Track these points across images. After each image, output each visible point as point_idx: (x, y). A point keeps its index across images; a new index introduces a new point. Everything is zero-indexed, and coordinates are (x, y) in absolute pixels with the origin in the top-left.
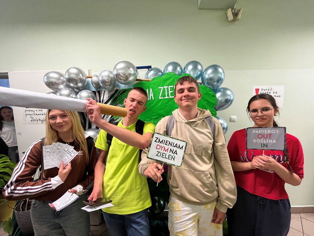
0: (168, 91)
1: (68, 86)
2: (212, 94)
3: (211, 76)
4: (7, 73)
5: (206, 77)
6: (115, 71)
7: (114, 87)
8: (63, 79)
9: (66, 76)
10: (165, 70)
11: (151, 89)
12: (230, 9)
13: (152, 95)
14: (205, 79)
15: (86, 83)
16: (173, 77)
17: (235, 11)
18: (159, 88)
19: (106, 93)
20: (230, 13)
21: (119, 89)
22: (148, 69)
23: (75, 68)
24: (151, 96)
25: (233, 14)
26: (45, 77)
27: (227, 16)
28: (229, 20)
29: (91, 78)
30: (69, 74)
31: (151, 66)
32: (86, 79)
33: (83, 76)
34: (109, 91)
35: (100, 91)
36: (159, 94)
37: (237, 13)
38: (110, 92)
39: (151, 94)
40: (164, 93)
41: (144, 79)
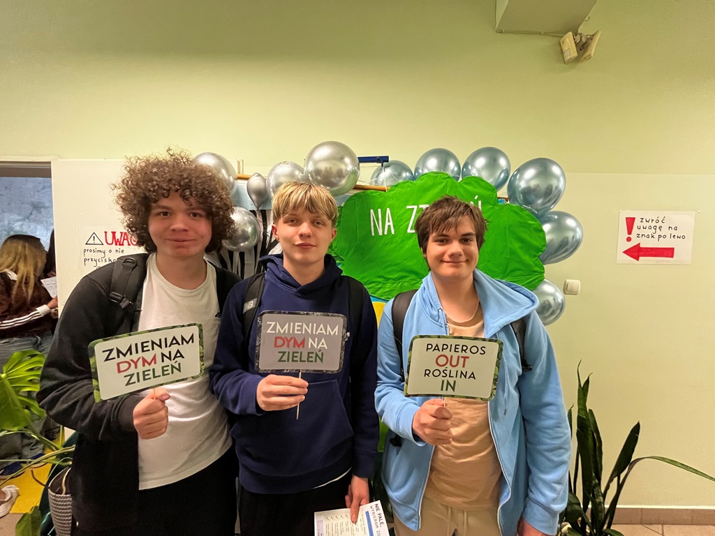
4: (50, 163)
5: (520, 187)
10: (420, 167)
11: (388, 209)
12: (570, 34)
13: (391, 224)
14: (517, 191)
15: (234, 190)
16: (441, 183)
17: (581, 38)
18: (408, 207)
20: (569, 43)
22: (380, 164)
23: (214, 155)
24: (389, 226)
25: (577, 45)
27: (562, 50)
28: (567, 57)
29: (247, 179)
31: (387, 157)
32: (236, 181)
33: (229, 176)
36: (405, 222)
37: (586, 43)
39: (389, 221)
41: (373, 186)
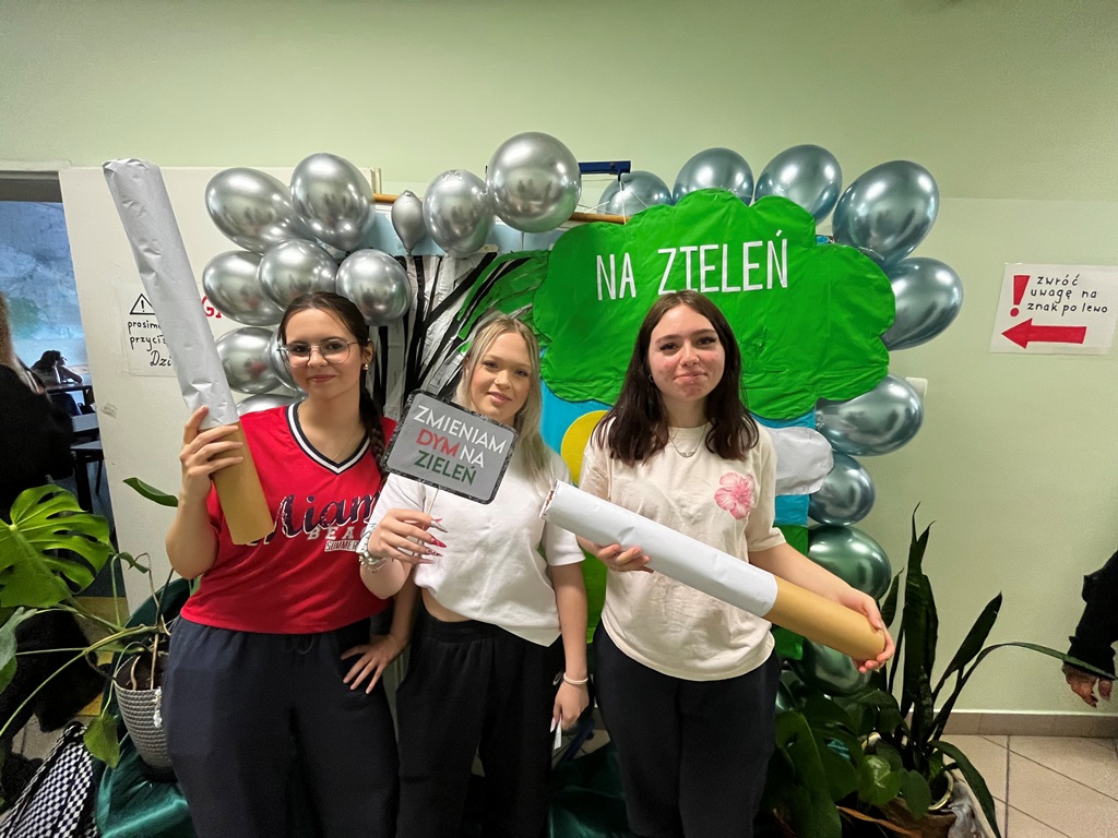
0: (696, 267)
1: (299, 233)
2: (876, 283)
3: (882, 207)
4: (56, 173)
5: (855, 214)
6: (498, 173)
7: (480, 244)
8: (281, 204)
9: (297, 189)
10: (684, 182)
11: (627, 255)
13: (631, 280)
14: (851, 223)
15: (370, 222)
16: (721, 208)
18: (660, 251)
19: (448, 265)
21: (499, 250)
22: (616, 177)
23: (333, 158)
24: (628, 283)
26: (213, 192)
29: (390, 202)
30: (309, 181)
31: (628, 163)
32: (372, 206)
33: (361, 195)
34: (460, 260)
35: (421, 257)
36: (656, 276)
38: (461, 262)
39: (628, 276)
40: (680, 275)
41: (603, 215)
